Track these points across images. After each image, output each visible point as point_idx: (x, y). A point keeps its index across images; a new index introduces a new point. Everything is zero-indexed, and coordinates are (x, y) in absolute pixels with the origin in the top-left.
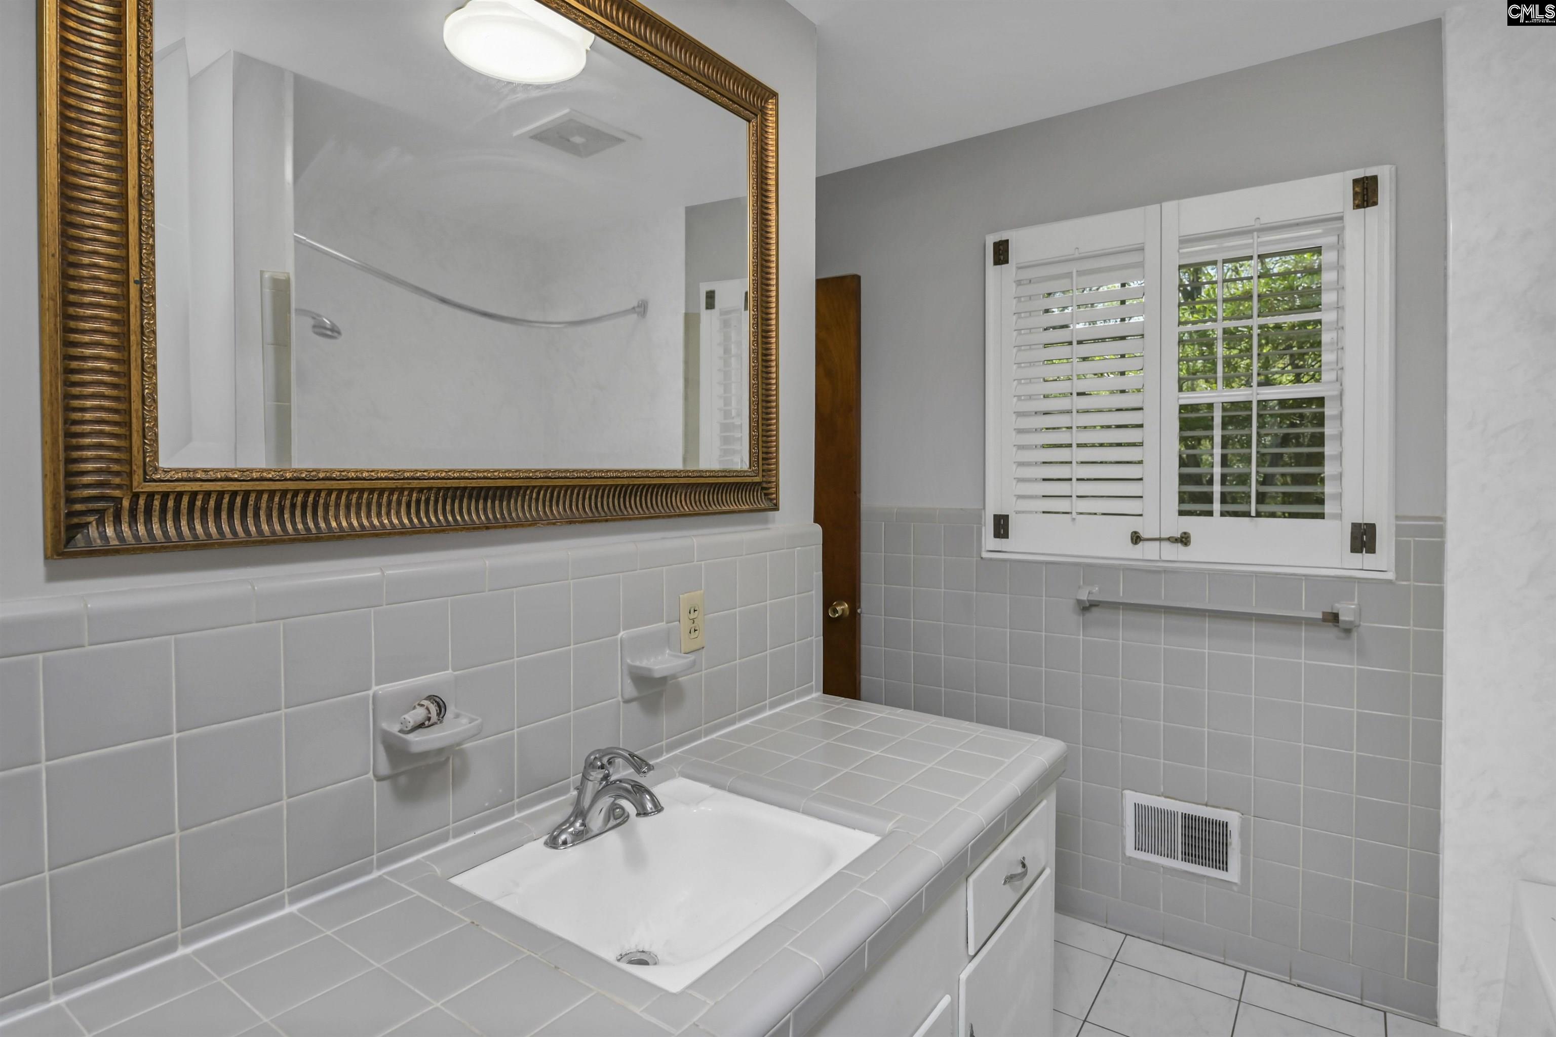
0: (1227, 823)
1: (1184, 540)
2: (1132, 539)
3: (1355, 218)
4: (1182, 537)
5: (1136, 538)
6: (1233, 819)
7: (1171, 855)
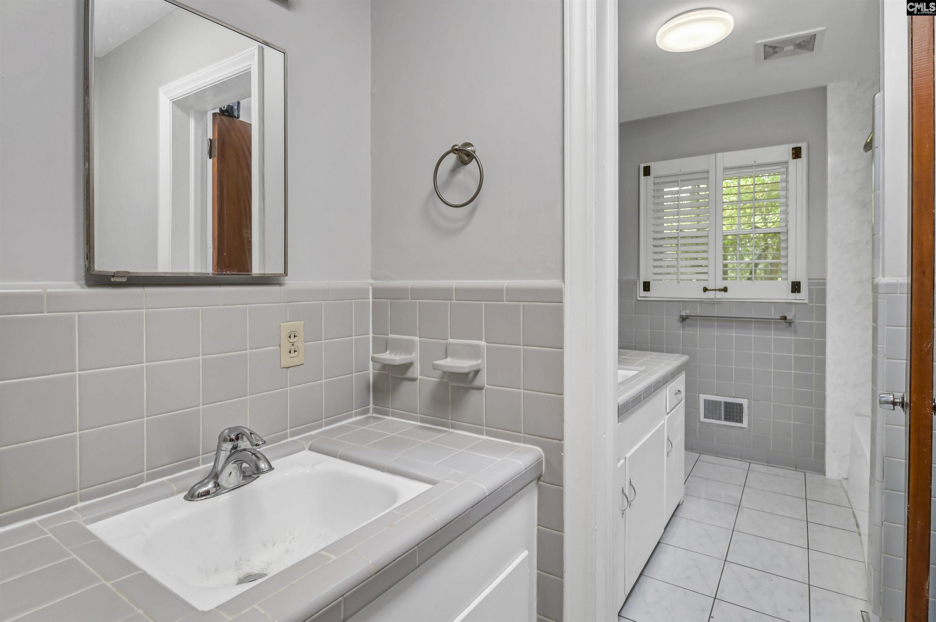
0: (742, 404)
1: (725, 290)
2: (704, 290)
3: (793, 163)
4: (724, 289)
5: (705, 290)
6: (745, 402)
7: (720, 419)
